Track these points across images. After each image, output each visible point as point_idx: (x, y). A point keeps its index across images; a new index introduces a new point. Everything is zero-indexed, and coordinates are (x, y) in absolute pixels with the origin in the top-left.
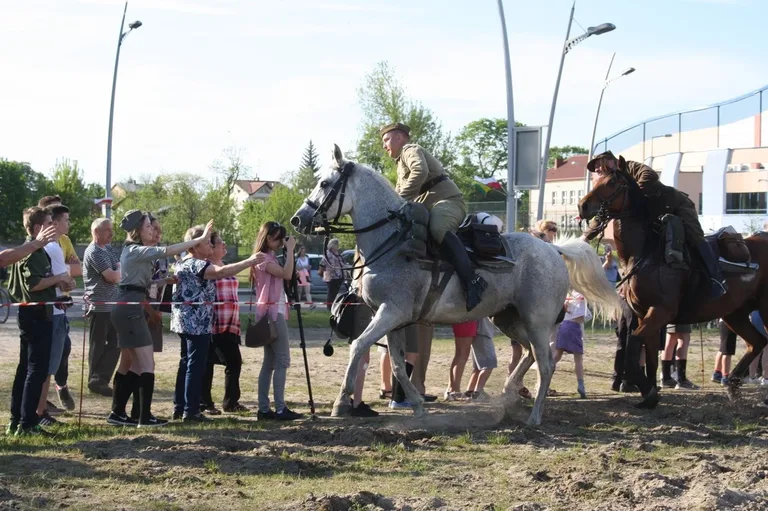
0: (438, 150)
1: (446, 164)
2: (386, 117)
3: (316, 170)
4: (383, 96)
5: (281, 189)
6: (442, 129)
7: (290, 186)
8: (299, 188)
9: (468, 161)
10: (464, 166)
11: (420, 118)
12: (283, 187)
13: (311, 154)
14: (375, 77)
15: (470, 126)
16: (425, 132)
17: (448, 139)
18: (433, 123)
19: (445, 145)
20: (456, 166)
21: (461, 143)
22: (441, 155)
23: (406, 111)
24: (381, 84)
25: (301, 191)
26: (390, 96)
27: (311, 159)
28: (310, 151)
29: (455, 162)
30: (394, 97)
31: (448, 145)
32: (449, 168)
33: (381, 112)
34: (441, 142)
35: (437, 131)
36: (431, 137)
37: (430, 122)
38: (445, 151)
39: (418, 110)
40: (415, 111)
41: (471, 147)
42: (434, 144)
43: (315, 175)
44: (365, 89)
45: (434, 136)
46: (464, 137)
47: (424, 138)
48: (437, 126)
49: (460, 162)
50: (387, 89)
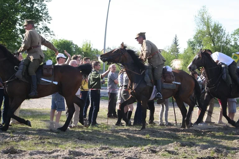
0: (224, 39)
1: (227, 44)
2: (205, 26)
3: (177, 46)
4: (203, 18)
5: (164, 52)
6: (226, 32)
7: (168, 51)
8: (171, 52)
9: (236, 43)
10: (234, 45)
11: (218, 27)
12: (165, 52)
13: (176, 39)
14: (201, 12)
15: (237, 30)
16: (219, 32)
17: (228, 35)
18: (222, 29)
19: (227, 37)
20: (231, 45)
21: (233, 36)
22: (225, 41)
23: (212, 24)
24: (203, 15)
25: (172, 53)
26: (206, 19)
27: (176, 41)
28: (176, 38)
29: (231, 44)
30: (208, 19)
31: (228, 37)
32: (228, 46)
33: (202, 24)
34: (225, 36)
35: (224, 32)
36: (221, 34)
37: (221, 29)
38: (227, 39)
39: (217, 24)
40: (216, 24)
41: (237, 38)
42: (222, 37)
43: (177, 47)
44: (197, 16)
45: (222, 34)
46: (234, 34)
47: (219, 35)
48: (224, 30)
49: (233, 43)
50: (205, 16)
